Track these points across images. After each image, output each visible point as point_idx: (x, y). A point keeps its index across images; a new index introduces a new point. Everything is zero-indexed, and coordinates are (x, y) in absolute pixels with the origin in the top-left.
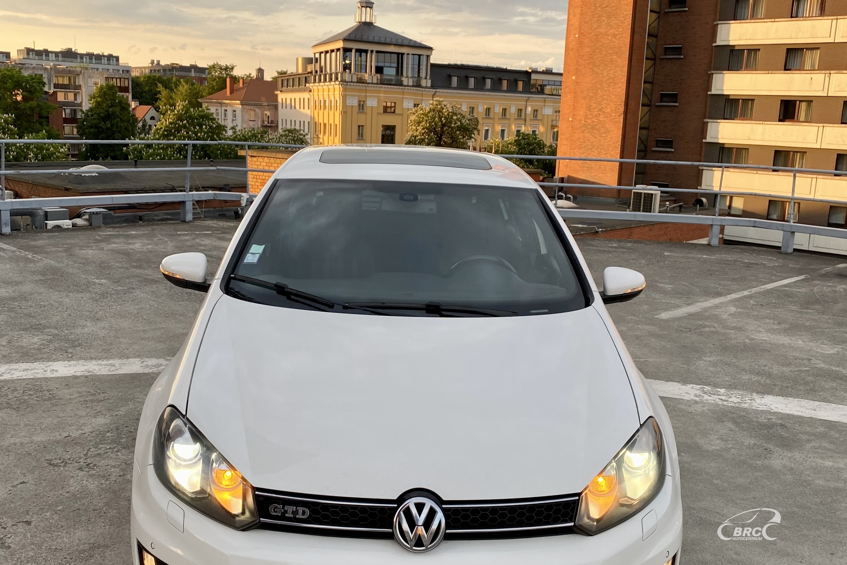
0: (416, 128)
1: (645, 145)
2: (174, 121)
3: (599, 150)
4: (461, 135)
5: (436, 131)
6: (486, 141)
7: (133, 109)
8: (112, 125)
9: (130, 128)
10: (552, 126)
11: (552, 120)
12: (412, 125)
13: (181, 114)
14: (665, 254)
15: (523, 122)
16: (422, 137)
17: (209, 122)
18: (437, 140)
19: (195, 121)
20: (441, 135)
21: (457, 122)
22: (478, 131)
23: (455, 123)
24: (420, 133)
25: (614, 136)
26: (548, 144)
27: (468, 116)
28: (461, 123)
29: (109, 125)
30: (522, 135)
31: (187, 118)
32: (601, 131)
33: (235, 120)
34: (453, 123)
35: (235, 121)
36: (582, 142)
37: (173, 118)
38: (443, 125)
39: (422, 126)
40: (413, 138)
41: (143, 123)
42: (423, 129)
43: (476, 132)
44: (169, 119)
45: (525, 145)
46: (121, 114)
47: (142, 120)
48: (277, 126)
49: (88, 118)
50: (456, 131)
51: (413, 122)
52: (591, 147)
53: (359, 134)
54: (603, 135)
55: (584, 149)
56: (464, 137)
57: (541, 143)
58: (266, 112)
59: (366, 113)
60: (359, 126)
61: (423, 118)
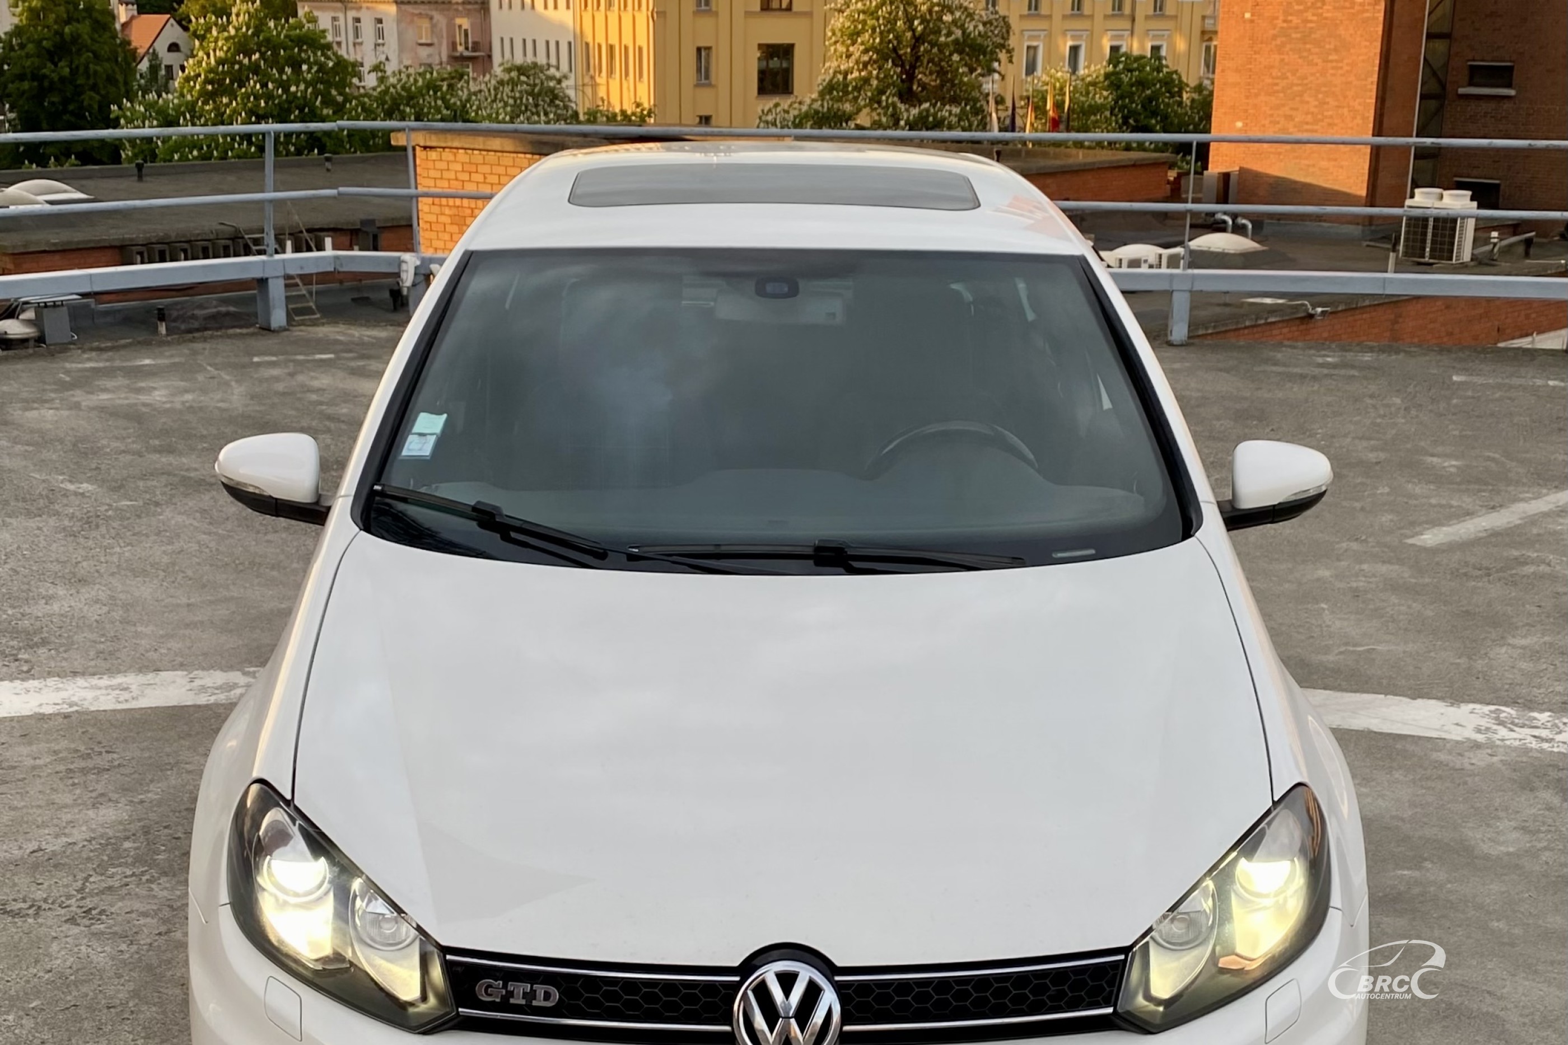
0: (848, 50)
1: (1439, 81)
2: (229, 55)
3: (1320, 96)
4: (966, 65)
5: (900, 57)
6: (1029, 79)
7: (125, 25)
8: (74, 72)
9: (120, 78)
10: (1203, 32)
11: (1204, 18)
12: (836, 42)
13: (245, 35)
14: (1455, 378)
15: (1128, 25)
16: (863, 74)
17: (315, 54)
18: (902, 81)
19: (282, 52)
20: (913, 67)
21: (954, 29)
22: (1009, 51)
23: (949, 34)
24: (857, 62)
25: (1361, 58)
26: (1193, 83)
27: (983, 13)
28: (964, 33)
29: (67, 70)
30: (1123, 59)
31: (259, 45)
32: (1327, 46)
33: (383, 45)
34: (944, 32)
35: (380, 48)
36: (1277, 78)
37: (225, 48)
38: (918, 40)
39: (862, 43)
40: (840, 77)
41: (150, 61)
42: (866, 51)
43: (1003, 56)
44: (214, 50)
45: (1132, 85)
46: (93, 39)
47: (147, 52)
48: (490, 57)
49: (12, 54)
50: (951, 55)
51: (839, 34)
52: (1300, 88)
53: (699, 70)
54: (1331, 58)
55: (1281, 95)
56: (972, 70)
57: (1173, 80)
58: (458, 21)
59: (716, 14)
60: (699, 50)
61: (864, 23)
